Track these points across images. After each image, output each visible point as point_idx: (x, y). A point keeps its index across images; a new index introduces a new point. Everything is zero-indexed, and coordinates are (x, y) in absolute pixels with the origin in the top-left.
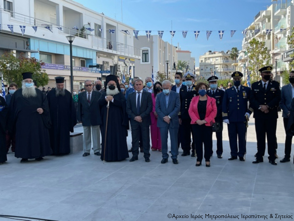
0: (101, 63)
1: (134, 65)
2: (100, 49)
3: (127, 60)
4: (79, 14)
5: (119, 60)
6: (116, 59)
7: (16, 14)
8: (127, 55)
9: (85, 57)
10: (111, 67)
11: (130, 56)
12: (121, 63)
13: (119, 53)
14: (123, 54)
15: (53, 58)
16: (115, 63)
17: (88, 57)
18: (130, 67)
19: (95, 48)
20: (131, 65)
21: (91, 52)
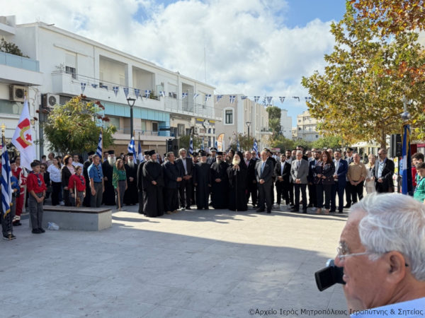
0: (176, 126)
1: (214, 127)
2: (175, 111)
3: (206, 122)
4: (151, 74)
5: (197, 122)
6: (193, 121)
7: (79, 76)
8: (205, 116)
9: (157, 119)
10: (187, 129)
11: (209, 117)
12: (199, 126)
13: (196, 115)
14: (201, 116)
15: (121, 122)
16: (191, 126)
17: (161, 120)
18: (210, 129)
19: (168, 110)
20: (210, 127)
21: (164, 115)
